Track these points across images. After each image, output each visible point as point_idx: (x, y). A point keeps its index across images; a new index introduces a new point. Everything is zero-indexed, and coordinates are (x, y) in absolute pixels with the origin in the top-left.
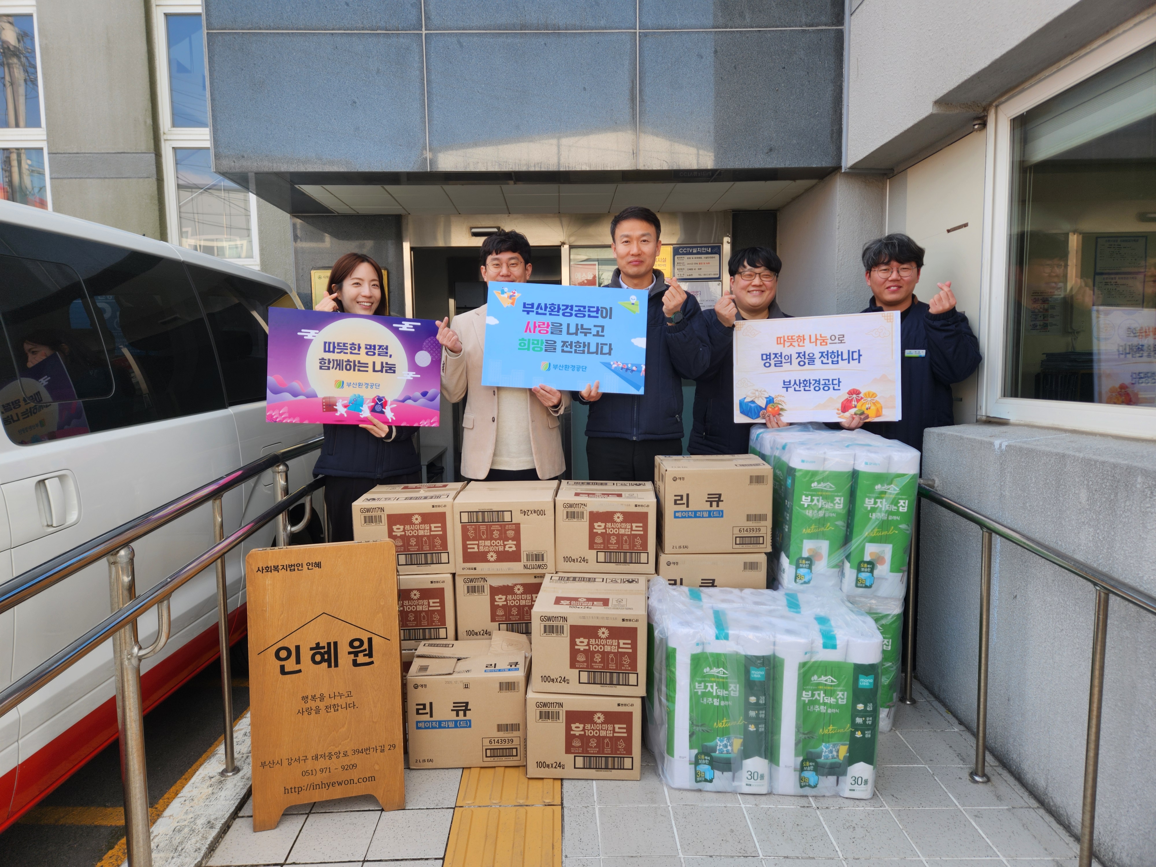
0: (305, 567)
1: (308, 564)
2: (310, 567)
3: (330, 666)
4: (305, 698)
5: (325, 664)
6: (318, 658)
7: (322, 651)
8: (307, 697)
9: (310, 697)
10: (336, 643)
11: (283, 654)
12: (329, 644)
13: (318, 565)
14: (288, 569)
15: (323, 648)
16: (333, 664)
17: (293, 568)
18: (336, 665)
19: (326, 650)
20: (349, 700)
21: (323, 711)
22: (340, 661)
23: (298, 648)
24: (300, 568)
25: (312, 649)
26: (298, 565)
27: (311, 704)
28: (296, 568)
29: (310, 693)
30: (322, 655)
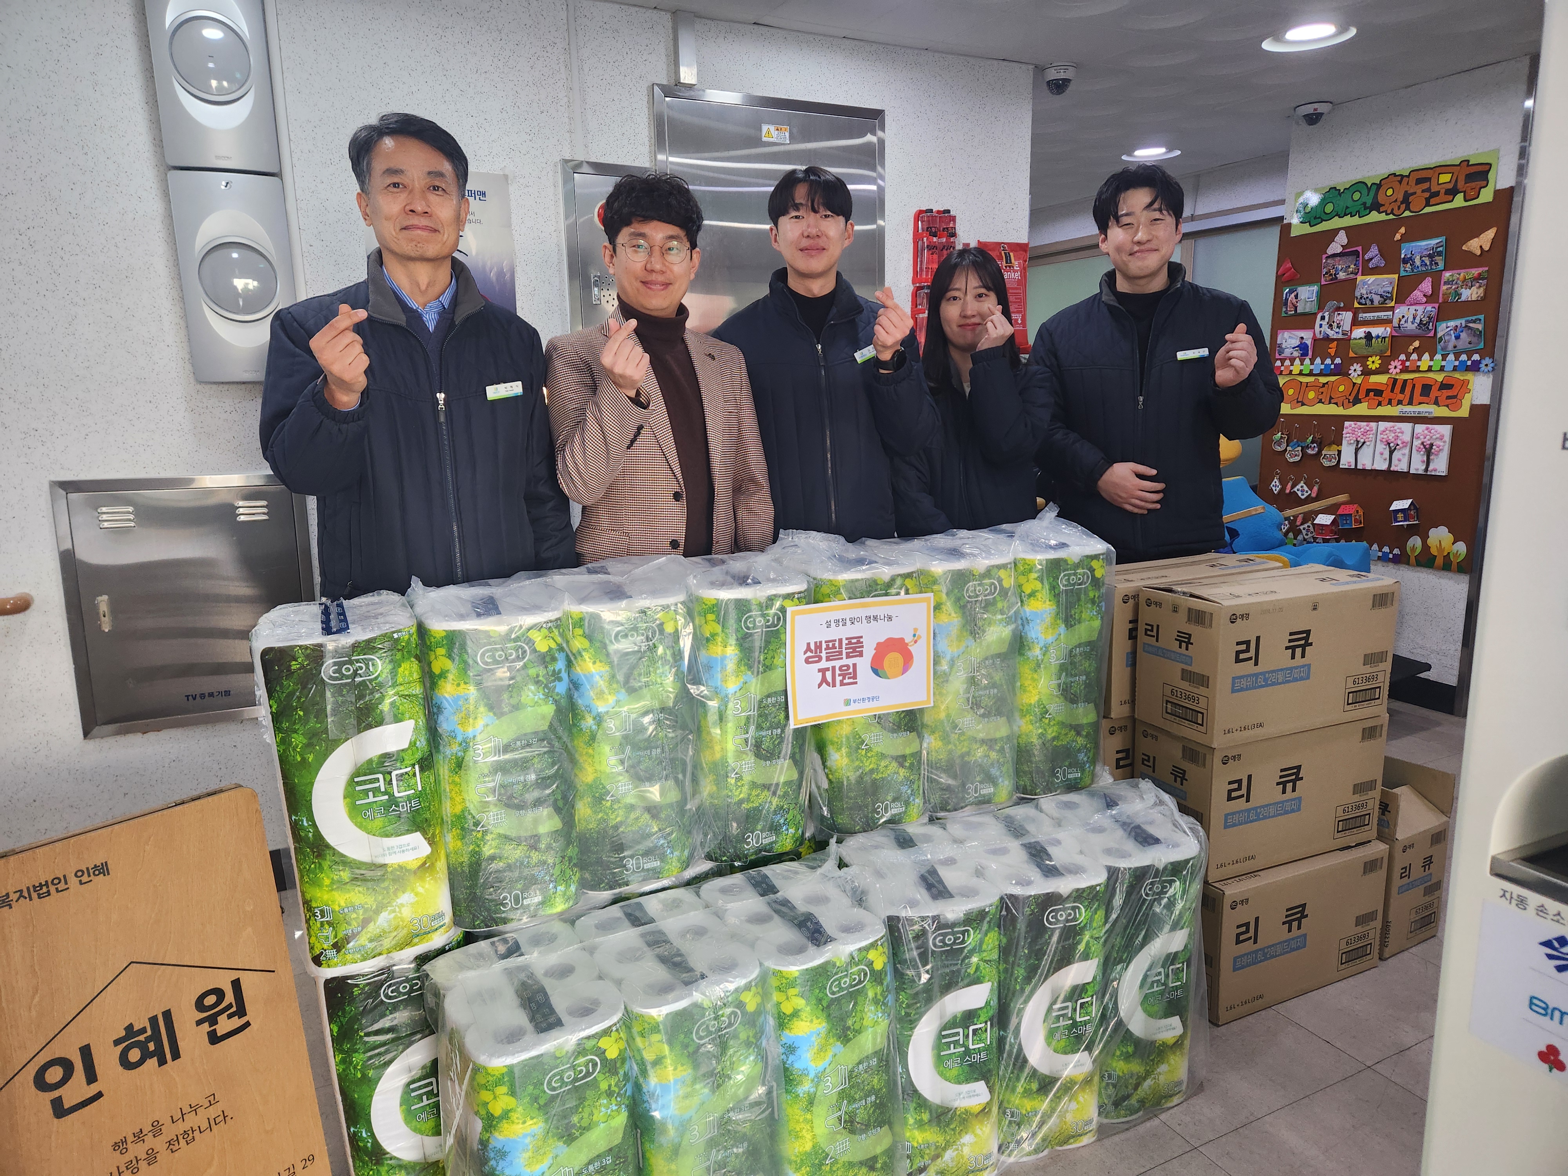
0: (73, 881)
1: (79, 874)
2: (85, 878)
3: (162, 1062)
4: (120, 1146)
5: (153, 1062)
6: (135, 1055)
7: (141, 1038)
8: (124, 1141)
9: (130, 1138)
10: (167, 1015)
11: (54, 1074)
12: (153, 1020)
13: (102, 869)
14: (34, 895)
15: (143, 1030)
16: (168, 1056)
17: (45, 889)
18: (176, 1055)
19: (149, 1033)
20: (213, 1112)
21: (164, 1156)
22: (181, 1044)
23: (86, 1052)
24: (62, 886)
25: (117, 1042)
26: (56, 881)
27: (138, 1150)
28: (52, 889)
29: (128, 1132)
30: (142, 1046)
